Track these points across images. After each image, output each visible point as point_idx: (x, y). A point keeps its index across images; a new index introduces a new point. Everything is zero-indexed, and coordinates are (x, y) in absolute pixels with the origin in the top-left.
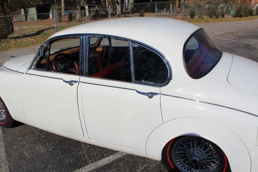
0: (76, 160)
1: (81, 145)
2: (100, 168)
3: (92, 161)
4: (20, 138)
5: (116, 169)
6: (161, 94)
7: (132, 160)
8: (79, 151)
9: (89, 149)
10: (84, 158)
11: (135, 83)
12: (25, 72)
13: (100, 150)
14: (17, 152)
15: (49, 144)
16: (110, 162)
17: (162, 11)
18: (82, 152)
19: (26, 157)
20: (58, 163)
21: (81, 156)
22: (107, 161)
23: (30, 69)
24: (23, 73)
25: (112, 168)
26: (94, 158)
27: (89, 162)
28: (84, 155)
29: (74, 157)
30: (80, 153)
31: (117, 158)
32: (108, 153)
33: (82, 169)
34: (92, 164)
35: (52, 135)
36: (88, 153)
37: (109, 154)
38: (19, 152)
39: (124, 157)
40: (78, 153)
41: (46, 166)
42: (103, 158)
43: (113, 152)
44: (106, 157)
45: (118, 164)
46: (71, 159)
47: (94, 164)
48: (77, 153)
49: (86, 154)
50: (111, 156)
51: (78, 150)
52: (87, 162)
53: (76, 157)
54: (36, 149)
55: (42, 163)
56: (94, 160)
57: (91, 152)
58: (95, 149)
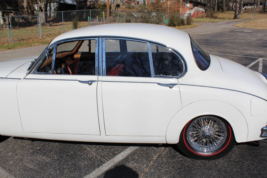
0: (90, 162)
1: (86, 149)
2: (118, 163)
3: (107, 160)
4: (10, 154)
5: (134, 161)
7: (144, 153)
8: (88, 154)
9: (96, 150)
10: (97, 159)
13: (108, 150)
14: (17, 166)
15: (50, 154)
16: (124, 157)
19: (32, 168)
20: (73, 167)
21: (92, 157)
22: (122, 157)
23: (28, 74)
24: (21, 79)
25: (130, 161)
27: (105, 161)
28: (96, 156)
30: (90, 156)
31: (129, 153)
32: (118, 151)
33: (102, 167)
35: (47, 145)
36: (98, 154)
38: (20, 165)
41: (62, 171)
42: (116, 156)
44: (118, 154)
45: (133, 157)
46: (85, 161)
47: (110, 161)
48: (87, 156)
50: (122, 153)
52: (102, 161)
53: (89, 159)
54: (38, 160)
55: (56, 170)
56: (108, 158)
57: (100, 153)
58: (103, 150)
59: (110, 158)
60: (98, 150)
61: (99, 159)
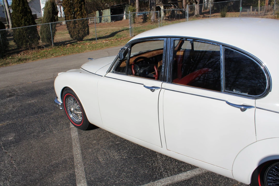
0: (151, 172)
1: (157, 155)
2: (176, 183)
3: (168, 174)
4: (95, 142)
6: (257, 108)
7: (213, 179)
8: (154, 162)
9: (165, 160)
10: (159, 170)
11: (225, 92)
12: (103, 75)
13: (177, 163)
14: (91, 155)
15: (123, 151)
16: (188, 178)
17: (248, 10)
18: (158, 164)
19: (100, 162)
20: (132, 173)
21: (156, 167)
22: (185, 177)
23: (108, 72)
24: (102, 76)
26: (170, 171)
27: (165, 175)
28: (160, 167)
29: (149, 168)
30: (156, 165)
31: (196, 174)
33: (157, 182)
34: (168, 178)
35: (126, 142)
36: (164, 165)
37: (186, 169)
38: (94, 156)
39: (204, 175)
40: (154, 164)
41: (120, 173)
42: (180, 173)
43: (191, 168)
44: (184, 171)
45: (197, 182)
46: (146, 169)
47: (170, 178)
48: (152, 164)
49: (162, 166)
50: (189, 171)
51: (153, 160)
52: (162, 175)
53: (151, 168)
54: (110, 155)
55: (116, 171)
56: (170, 174)
57: (167, 164)
58: (172, 161)
59: (172, 174)
60: (166, 161)
61: (162, 171)
